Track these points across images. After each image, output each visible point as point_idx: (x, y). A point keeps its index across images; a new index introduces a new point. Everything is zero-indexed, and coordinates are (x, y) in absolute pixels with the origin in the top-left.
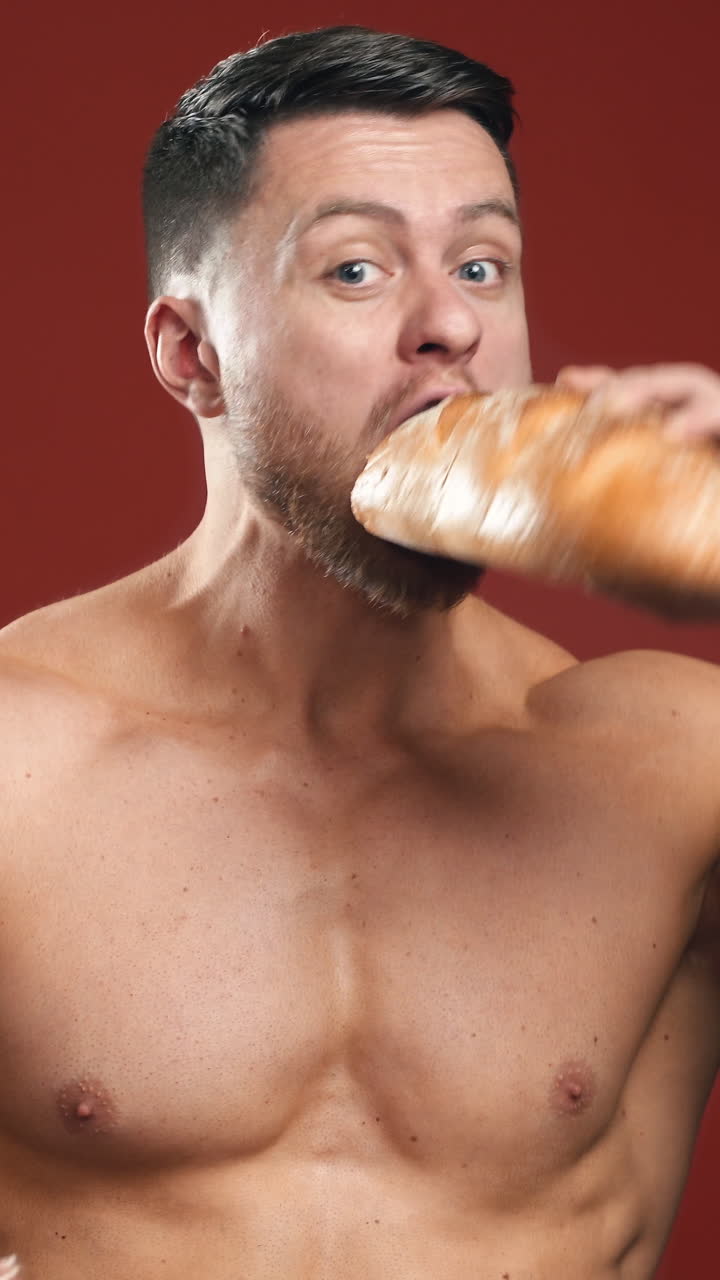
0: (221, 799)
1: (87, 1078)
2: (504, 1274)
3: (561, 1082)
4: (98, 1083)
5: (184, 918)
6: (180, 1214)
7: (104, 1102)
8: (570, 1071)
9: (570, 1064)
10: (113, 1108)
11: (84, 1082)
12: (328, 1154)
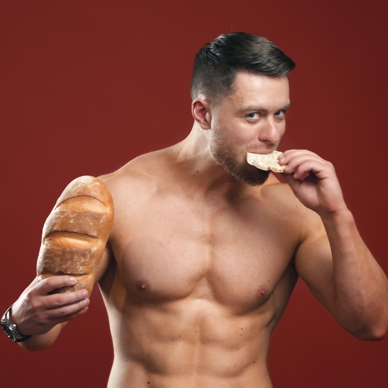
0: (182, 212)
1: (144, 279)
2: (242, 328)
3: (259, 290)
4: (147, 281)
5: (170, 242)
6: (165, 311)
7: (148, 285)
8: (262, 288)
9: (262, 286)
10: (151, 287)
11: (143, 280)
12: (201, 297)
